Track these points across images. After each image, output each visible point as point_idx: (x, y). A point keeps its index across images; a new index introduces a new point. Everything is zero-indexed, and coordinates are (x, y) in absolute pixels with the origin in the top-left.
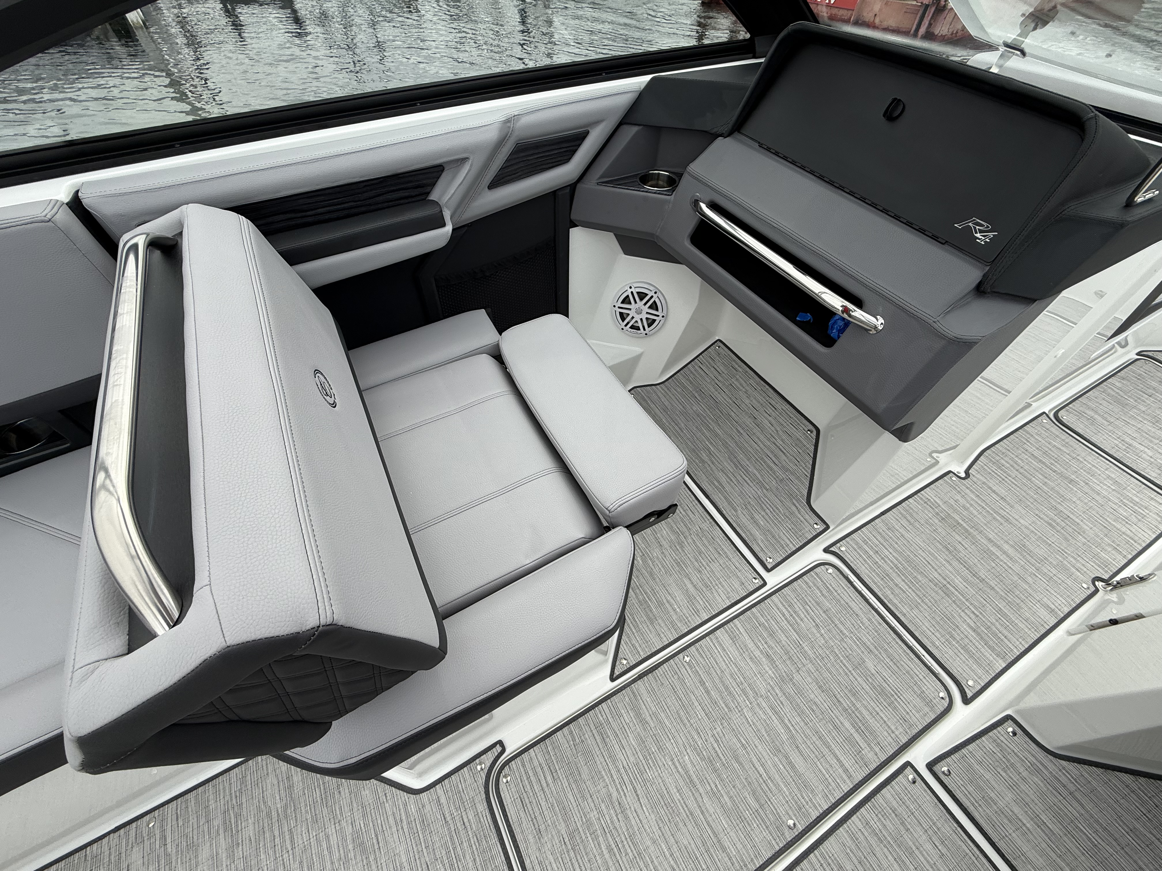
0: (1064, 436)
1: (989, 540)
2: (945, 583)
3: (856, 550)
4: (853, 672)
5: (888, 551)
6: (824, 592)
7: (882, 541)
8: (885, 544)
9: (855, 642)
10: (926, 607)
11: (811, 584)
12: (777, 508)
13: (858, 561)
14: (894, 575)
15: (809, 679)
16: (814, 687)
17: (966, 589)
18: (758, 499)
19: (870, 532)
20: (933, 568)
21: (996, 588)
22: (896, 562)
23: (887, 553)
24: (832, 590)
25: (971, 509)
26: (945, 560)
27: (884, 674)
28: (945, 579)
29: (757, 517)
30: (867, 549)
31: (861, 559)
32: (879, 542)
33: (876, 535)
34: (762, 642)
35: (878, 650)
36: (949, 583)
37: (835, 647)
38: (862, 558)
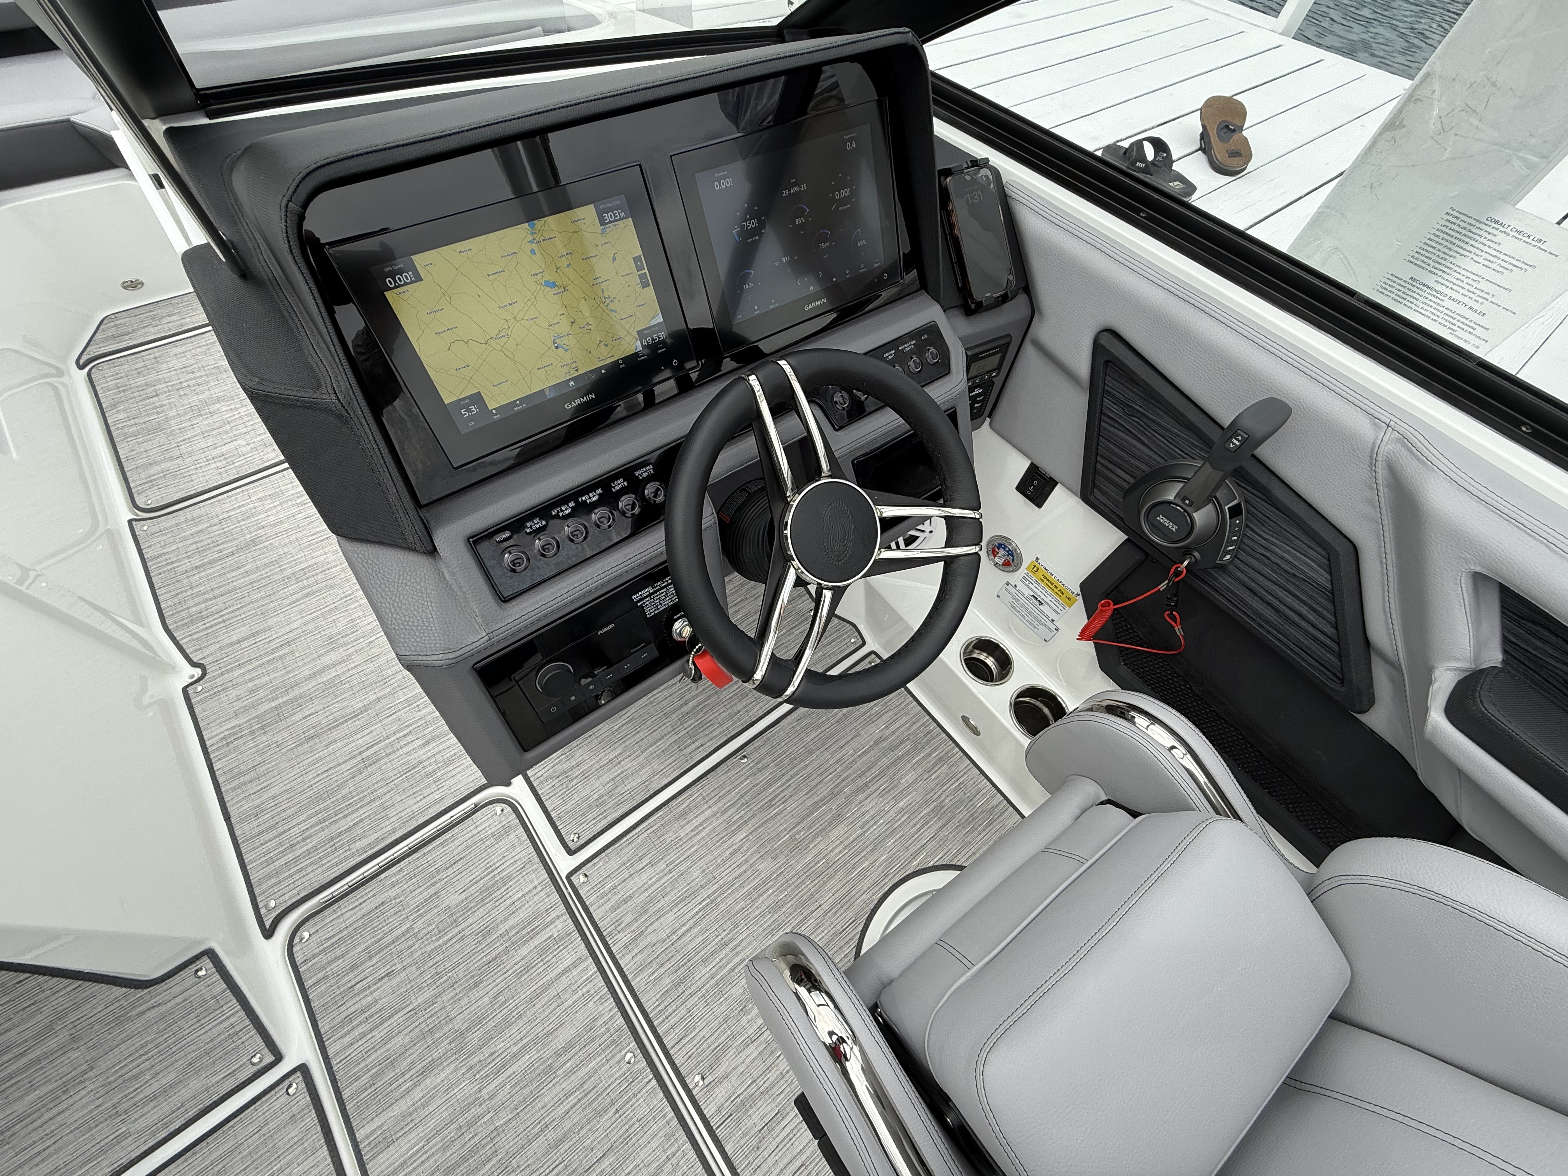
0: (181, 517)
1: (311, 677)
2: (359, 758)
3: (280, 882)
4: (460, 928)
5: (294, 827)
6: (338, 952)
7: (275, 833)
8: (281, 829)
9: (421, 915)
10: (388, 797)
11: (320, 975)
12: (142, 1047)
13: (299, 882)
14: (333, 828)
15: (463, 1003)
16: (475, 995)
17: (374, 733)
18: (109, 1087)
19: (255, 848)
20: (334, 767)
21: (379, 695)
22: (314, 820)
23: (296, 830)
24: (337, 938)
25: (257, 682)
26: (327, 746)
27: (467, 881)
28: (355, 756)
29: (155, 1087)
30: (282, 861)
31: (297, 877)
32: (276, 837)
33: (262, 839)
34: (401, 1081)
35: (436, 883)
36: (360, 753)
37: (423, 951)
38: (294, 873)
